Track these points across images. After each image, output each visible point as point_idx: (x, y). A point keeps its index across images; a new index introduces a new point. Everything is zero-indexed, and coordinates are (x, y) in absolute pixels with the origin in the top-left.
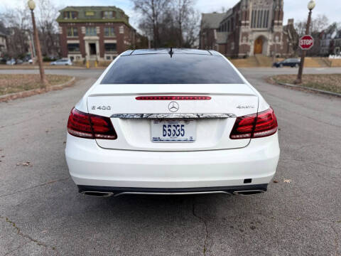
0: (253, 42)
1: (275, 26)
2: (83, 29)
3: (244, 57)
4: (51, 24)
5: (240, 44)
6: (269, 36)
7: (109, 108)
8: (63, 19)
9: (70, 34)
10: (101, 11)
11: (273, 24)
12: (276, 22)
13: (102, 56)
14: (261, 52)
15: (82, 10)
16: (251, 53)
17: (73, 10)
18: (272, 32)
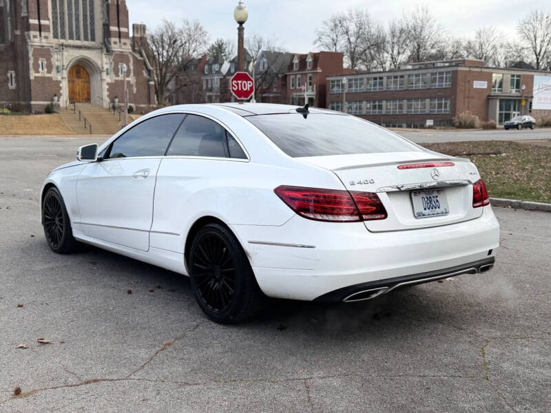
0: (65, 74)
1: (113, 40)
3: (49, 110)
5: (33, 75)
6: (102, 61)
7: (372, 182)
11: (107, 34)
12: (114, 29)
14: (88, 100)
16: (64, 100)
18: (109, 51)
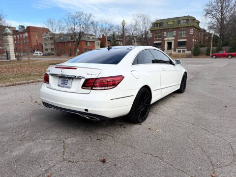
2: (165, 33)
4: (148, 32)
8: (154, 28)
9: (156, 37)
10: (178, 20)
13: (175, 51)
15: (166, 21)
17: (160, 22)
